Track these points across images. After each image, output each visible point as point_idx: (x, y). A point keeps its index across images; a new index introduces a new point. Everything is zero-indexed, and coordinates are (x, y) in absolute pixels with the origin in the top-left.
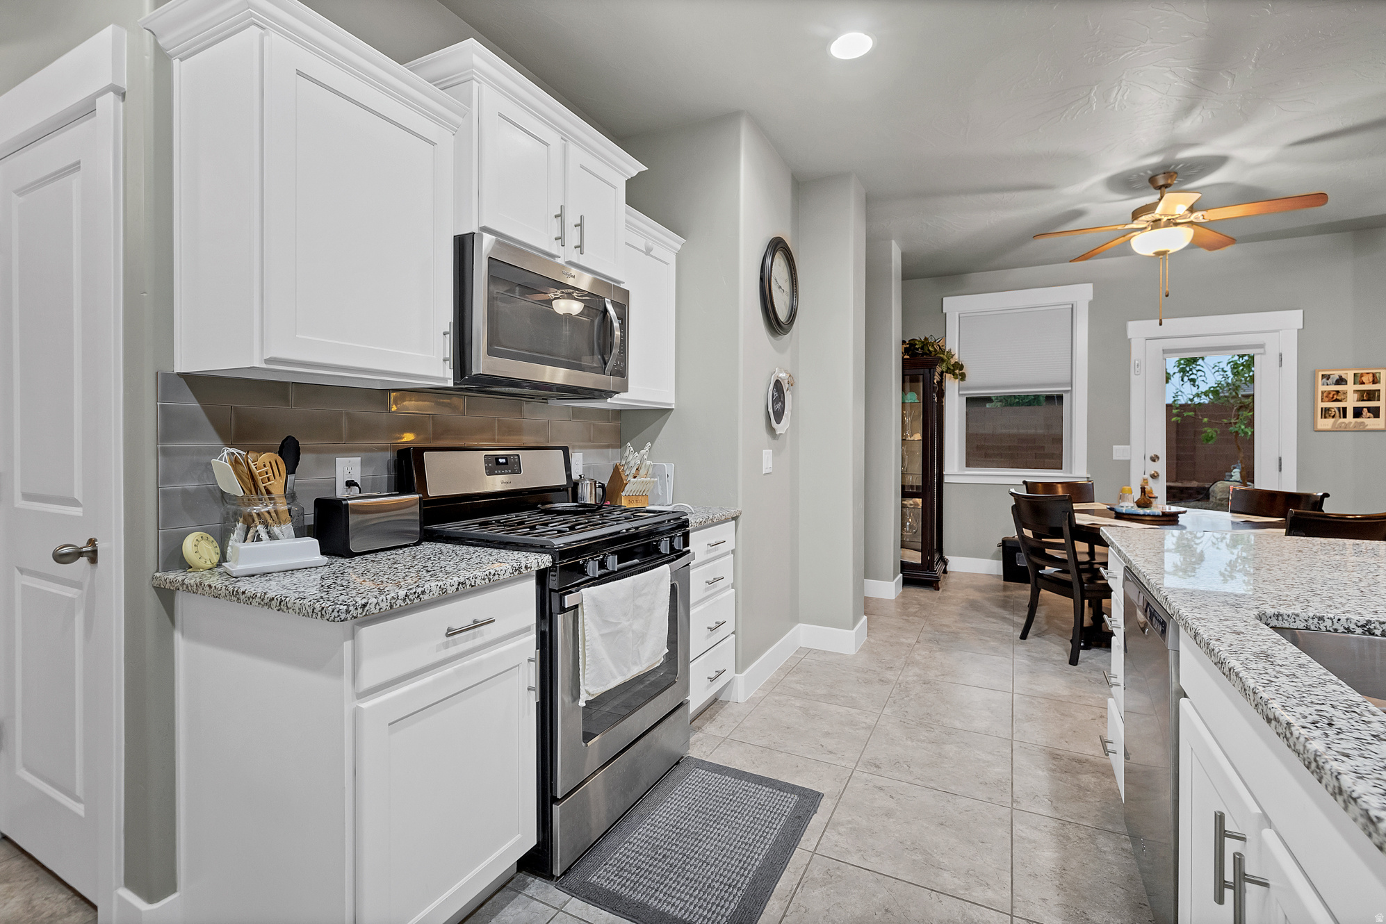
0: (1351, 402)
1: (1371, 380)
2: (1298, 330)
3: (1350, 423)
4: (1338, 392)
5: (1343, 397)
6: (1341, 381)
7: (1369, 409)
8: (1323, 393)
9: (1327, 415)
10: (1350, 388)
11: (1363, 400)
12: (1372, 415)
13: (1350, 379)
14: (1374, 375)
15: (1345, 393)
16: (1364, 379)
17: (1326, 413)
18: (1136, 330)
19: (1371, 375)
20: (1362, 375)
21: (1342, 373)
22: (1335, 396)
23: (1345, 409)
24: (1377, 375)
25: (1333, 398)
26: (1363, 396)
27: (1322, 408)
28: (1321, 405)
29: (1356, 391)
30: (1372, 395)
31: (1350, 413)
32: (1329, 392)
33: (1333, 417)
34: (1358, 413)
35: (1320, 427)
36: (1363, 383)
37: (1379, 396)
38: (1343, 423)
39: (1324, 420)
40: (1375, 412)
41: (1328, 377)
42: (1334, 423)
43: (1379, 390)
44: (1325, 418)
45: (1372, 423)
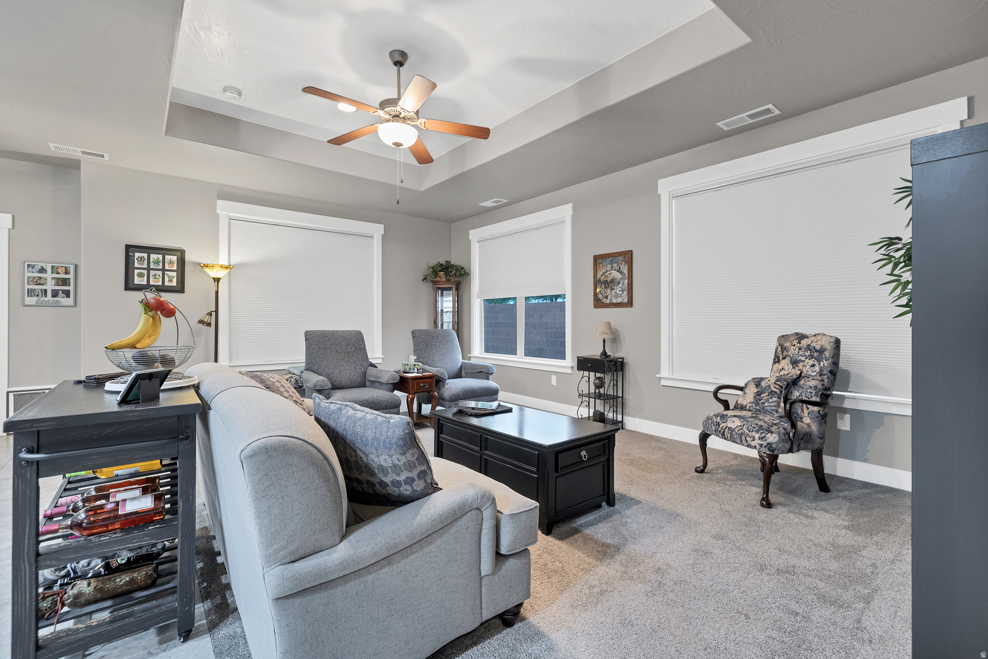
0: (50, 286)
1: (64, 271)
2: (9, 229)
3: (50, 301)
4: (40, 278)
5: (44, 282)
6: (42, 270)
7: (64, 292)
8: (28, 278)
9: (33, 295)
10: (49, 275)
11: (59, 285)
12: (65, 296)
13: (49, 270)
14: (66, 268)
15: (46, 279)
16: (59, 270)
17: (31, 293)
19: (64, 268)
20: (58, 268)
21: (43, 265)
22: (38, 281)
23: (46, 291)
24: (68, 268)
25: (37, 282)
26: (58, 282)
27: (28, 289)
28: (27, 287)
29: (53, 278)
30: (65, 282)
31: (49, 293)
32: (34, 278)
33: (37, 296)
34: (55, 294)
35: (26, 303)
36: (59, 273)
37: (69, 283)
38: (44, 300)
39: (30, 298)
40: (67, 294)
41: (33, 267)
42: (37, 301)
43: (70, 279)
44: (31, 296)
45: (64, 301)
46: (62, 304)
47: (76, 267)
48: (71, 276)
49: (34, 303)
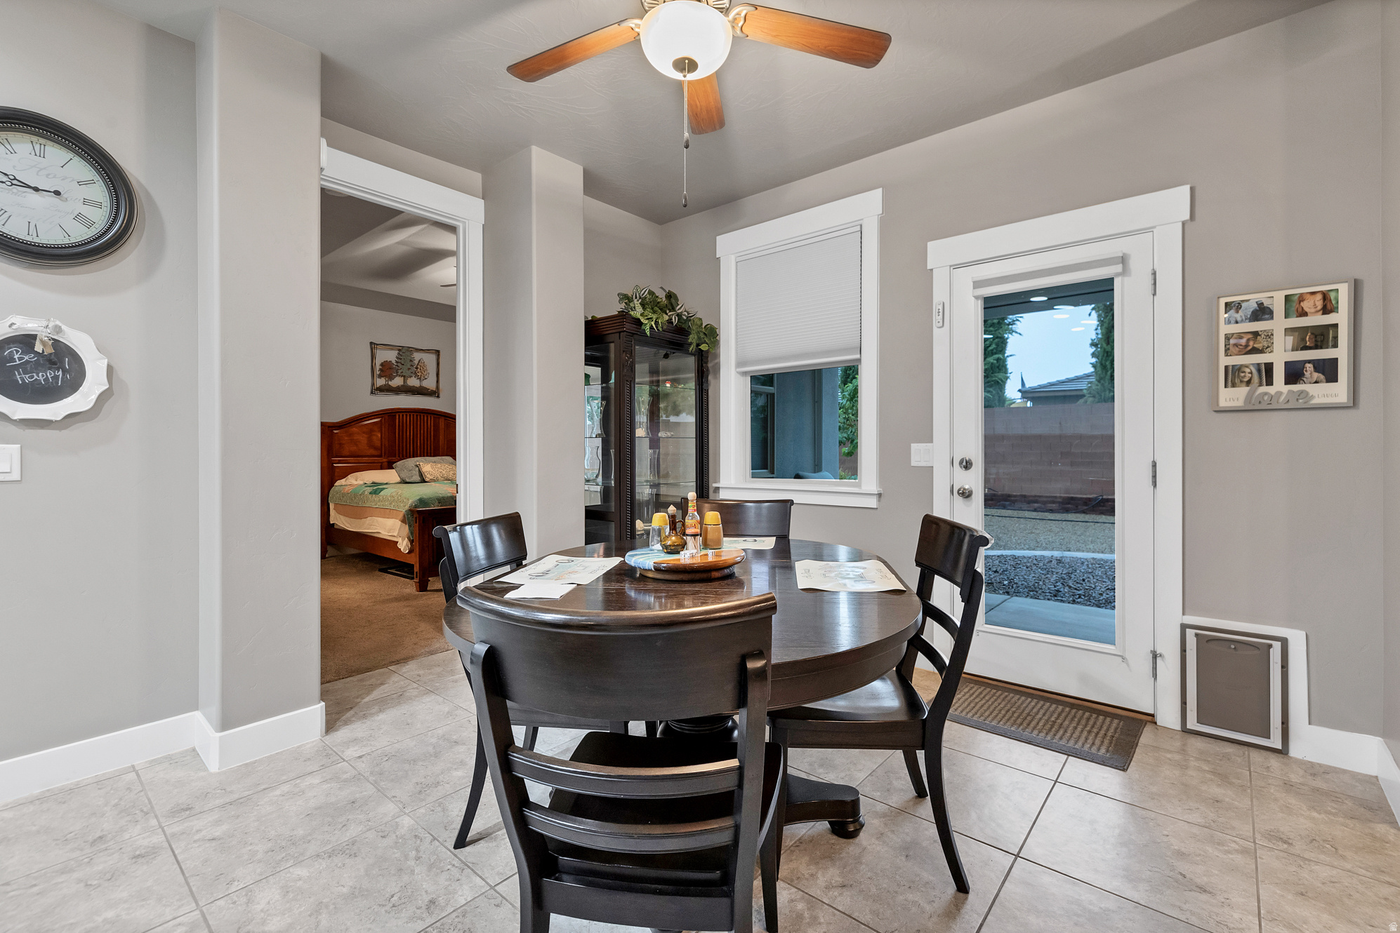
0: (1281, 354)
1: (1320, 305)
2: (1184, 224)
3: (1279, 394)
4: (1256, 334)
5: (1265, 344)
6: (1262, 312)
7: (1320, 366)
8: (1228, 338)
9: (1237, 381)
10: (1278, 324)
11: (1305, 348)
12: (1322, 377)
13: (1278, 307)
14: (1325, 296)
15: (1270, 335)
16: (1306, 305)
17: (1234, 376)
18: (940, 253)
19: (1319, 297)
20: (1301, 298)
21: (1261, 297)
22: (1251, 343)
23: (1269, 368)
24: (1332, 295)
25: (1247, 346)
26: (1304, 340)
27: (1226, 367)
28: (1225, 361)
29: (1289, 331)
30: (1323, 336)
31: (1279, 374)
32: (1240, 336)
33: (1249, 383)
34: (1294, 374)
35: (1223, 403)
36: (1303, 314)
37: (1336, 338)
38: (1266, 394)
39: (1230, 390)
40: (1328, 371)
41: (1238, 306)
42: (1249, 398)
43: (1336, 326)
44: (1234, 385)
45: (1321, 392)
46: (1315, 401)
47: (1357, 287)
48: (1342, 318)
49: (1240, 403)
